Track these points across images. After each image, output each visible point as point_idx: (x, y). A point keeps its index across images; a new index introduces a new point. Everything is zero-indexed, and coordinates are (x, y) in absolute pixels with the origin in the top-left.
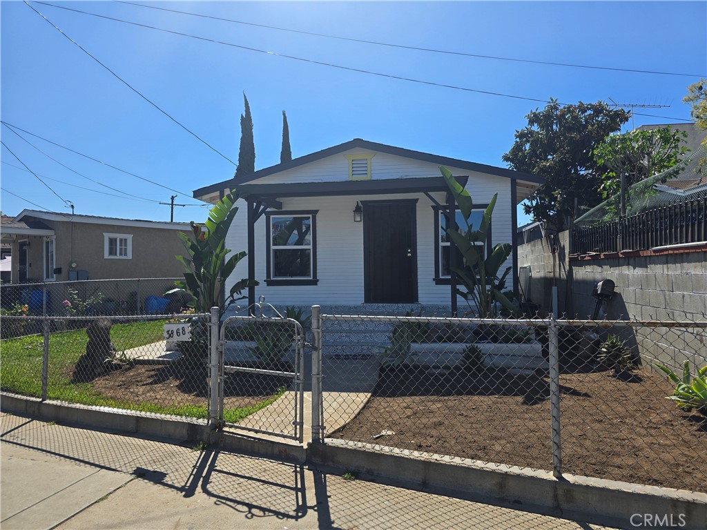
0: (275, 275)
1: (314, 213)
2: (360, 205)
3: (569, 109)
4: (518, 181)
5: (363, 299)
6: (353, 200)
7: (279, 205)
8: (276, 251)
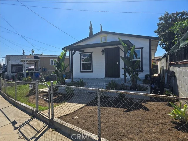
0: (83, 70)
1: (92, 52)
2: (104, 50)
3: (173, 14)
4: (151, 40)
5: (105, 76)
6: (101, 49)
7: (83, 51)
8: (83, 63)
